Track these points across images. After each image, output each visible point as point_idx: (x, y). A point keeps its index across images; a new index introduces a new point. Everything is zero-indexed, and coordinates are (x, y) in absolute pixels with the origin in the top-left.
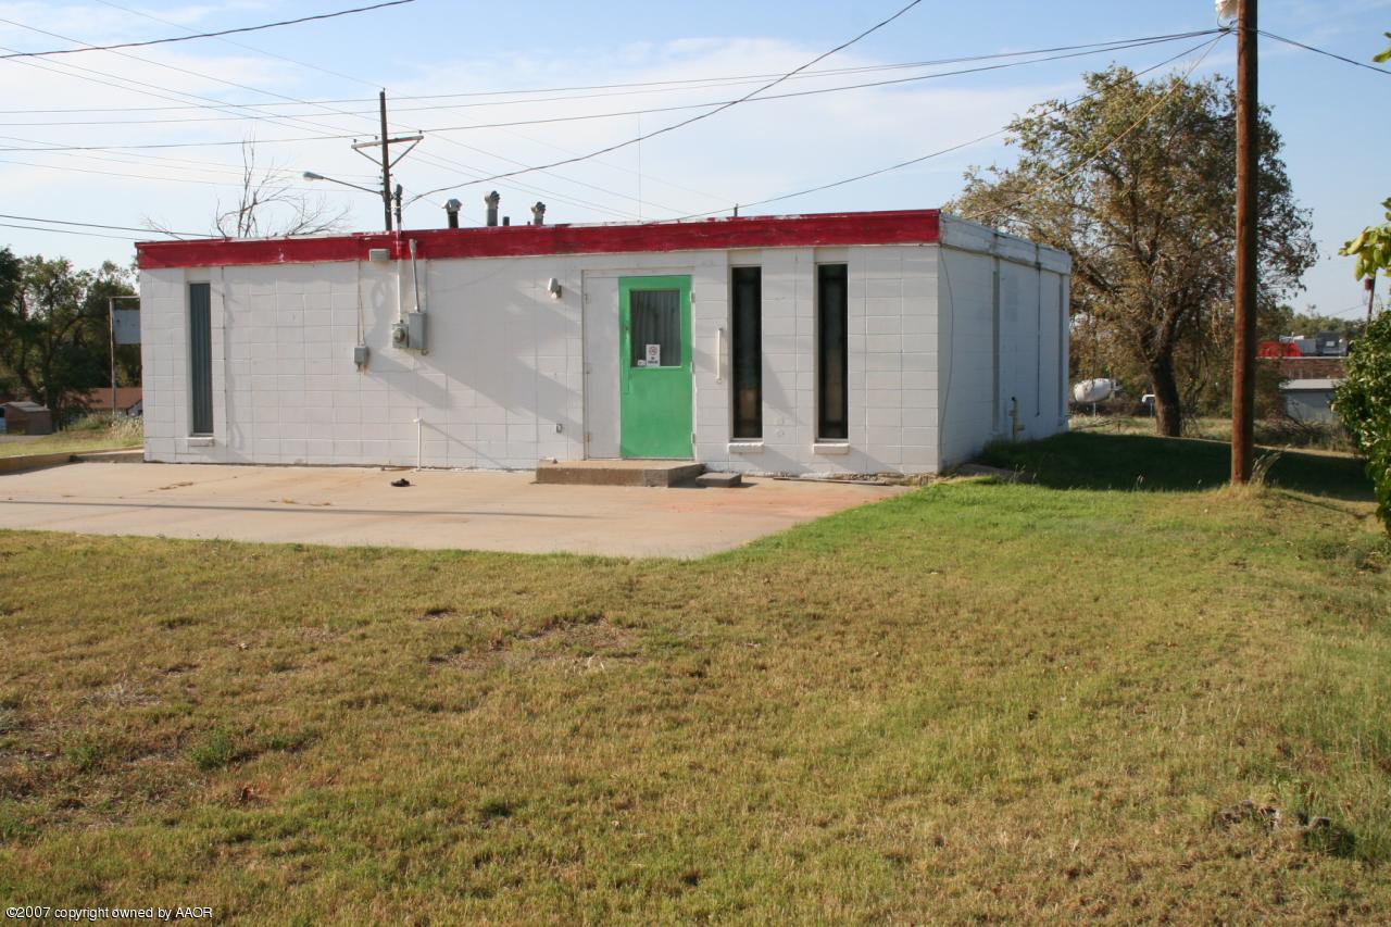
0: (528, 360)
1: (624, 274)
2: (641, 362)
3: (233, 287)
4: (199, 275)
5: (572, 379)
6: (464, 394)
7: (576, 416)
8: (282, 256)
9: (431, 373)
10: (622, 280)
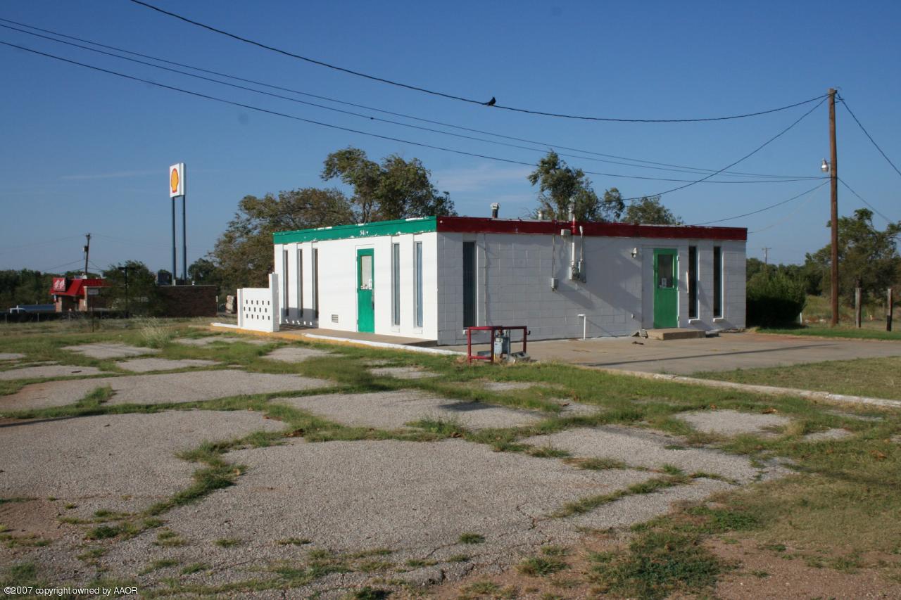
0: (623, 285)
1: (656, 247)
2: (660, 286)
3: (491, 245)
4: (470, 237)
5: (638, 294)
6: (597, 301)
7: (640, 311)
8: (517, 230)
9: (585, 292)
10: (655, 250)
